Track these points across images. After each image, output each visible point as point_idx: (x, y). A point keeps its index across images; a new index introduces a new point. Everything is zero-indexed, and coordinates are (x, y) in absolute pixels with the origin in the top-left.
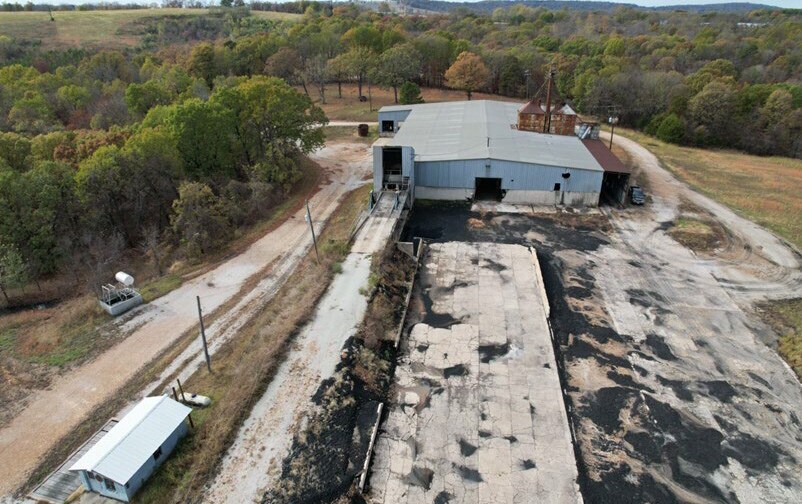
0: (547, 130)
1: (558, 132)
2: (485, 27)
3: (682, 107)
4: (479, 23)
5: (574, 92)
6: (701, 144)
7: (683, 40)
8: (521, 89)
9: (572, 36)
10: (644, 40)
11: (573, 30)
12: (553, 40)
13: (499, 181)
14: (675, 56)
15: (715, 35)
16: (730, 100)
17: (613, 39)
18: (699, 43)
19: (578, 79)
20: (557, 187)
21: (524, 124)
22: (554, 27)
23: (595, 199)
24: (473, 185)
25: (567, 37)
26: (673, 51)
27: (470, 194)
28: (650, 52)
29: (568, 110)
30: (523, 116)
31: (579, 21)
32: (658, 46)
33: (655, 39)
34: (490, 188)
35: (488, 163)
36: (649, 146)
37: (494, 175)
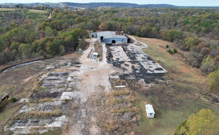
0: (120, 35)
1: (121, 35)
2: (98, 14)
3: (140, 31)
4: (96, 13)
5: (122, 29)
6: (143, 37)
7: (144, 18)
8: (112, 29)
9: (120, 17)
10: (136, 18)
11: (120, 15)
12: (116, 18)
13: (115, 41)
14: (142, 21)
15: (150, 17)
16: (146, 30)
17: (129, 18)
18: (147, 19)
19: (123, 27)
20: (122, 41)
21: (116, 34)
22: (116, 14)
23: (127, 42)
24: (111, 41)
25: (119, 17)
26: (142, 20)
27: (111, 42)
28: (137, 21)
29: (122, 32)
30: (116, 33)
31: (121, 12)
32: (139, 19)
33: (138, 17)
34: (114, 42)
35: (113, 38)
36: (135, 37)
37: (114, 40)
